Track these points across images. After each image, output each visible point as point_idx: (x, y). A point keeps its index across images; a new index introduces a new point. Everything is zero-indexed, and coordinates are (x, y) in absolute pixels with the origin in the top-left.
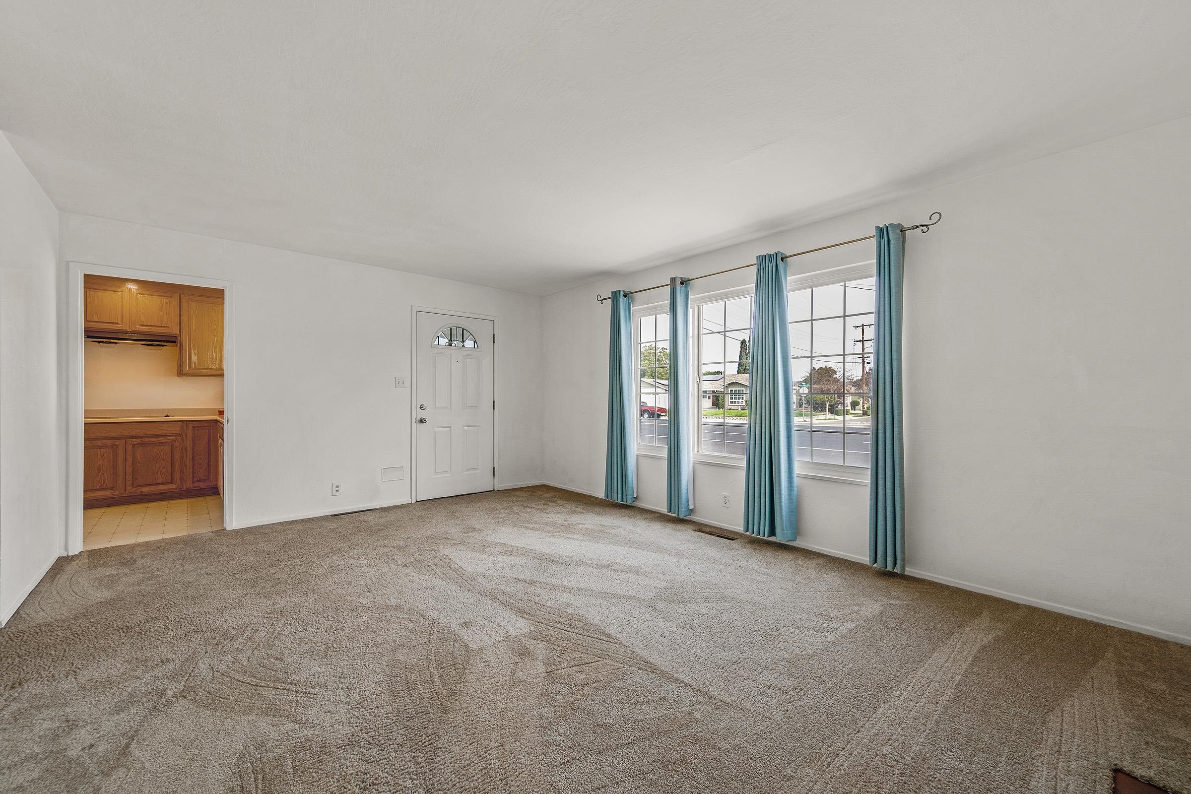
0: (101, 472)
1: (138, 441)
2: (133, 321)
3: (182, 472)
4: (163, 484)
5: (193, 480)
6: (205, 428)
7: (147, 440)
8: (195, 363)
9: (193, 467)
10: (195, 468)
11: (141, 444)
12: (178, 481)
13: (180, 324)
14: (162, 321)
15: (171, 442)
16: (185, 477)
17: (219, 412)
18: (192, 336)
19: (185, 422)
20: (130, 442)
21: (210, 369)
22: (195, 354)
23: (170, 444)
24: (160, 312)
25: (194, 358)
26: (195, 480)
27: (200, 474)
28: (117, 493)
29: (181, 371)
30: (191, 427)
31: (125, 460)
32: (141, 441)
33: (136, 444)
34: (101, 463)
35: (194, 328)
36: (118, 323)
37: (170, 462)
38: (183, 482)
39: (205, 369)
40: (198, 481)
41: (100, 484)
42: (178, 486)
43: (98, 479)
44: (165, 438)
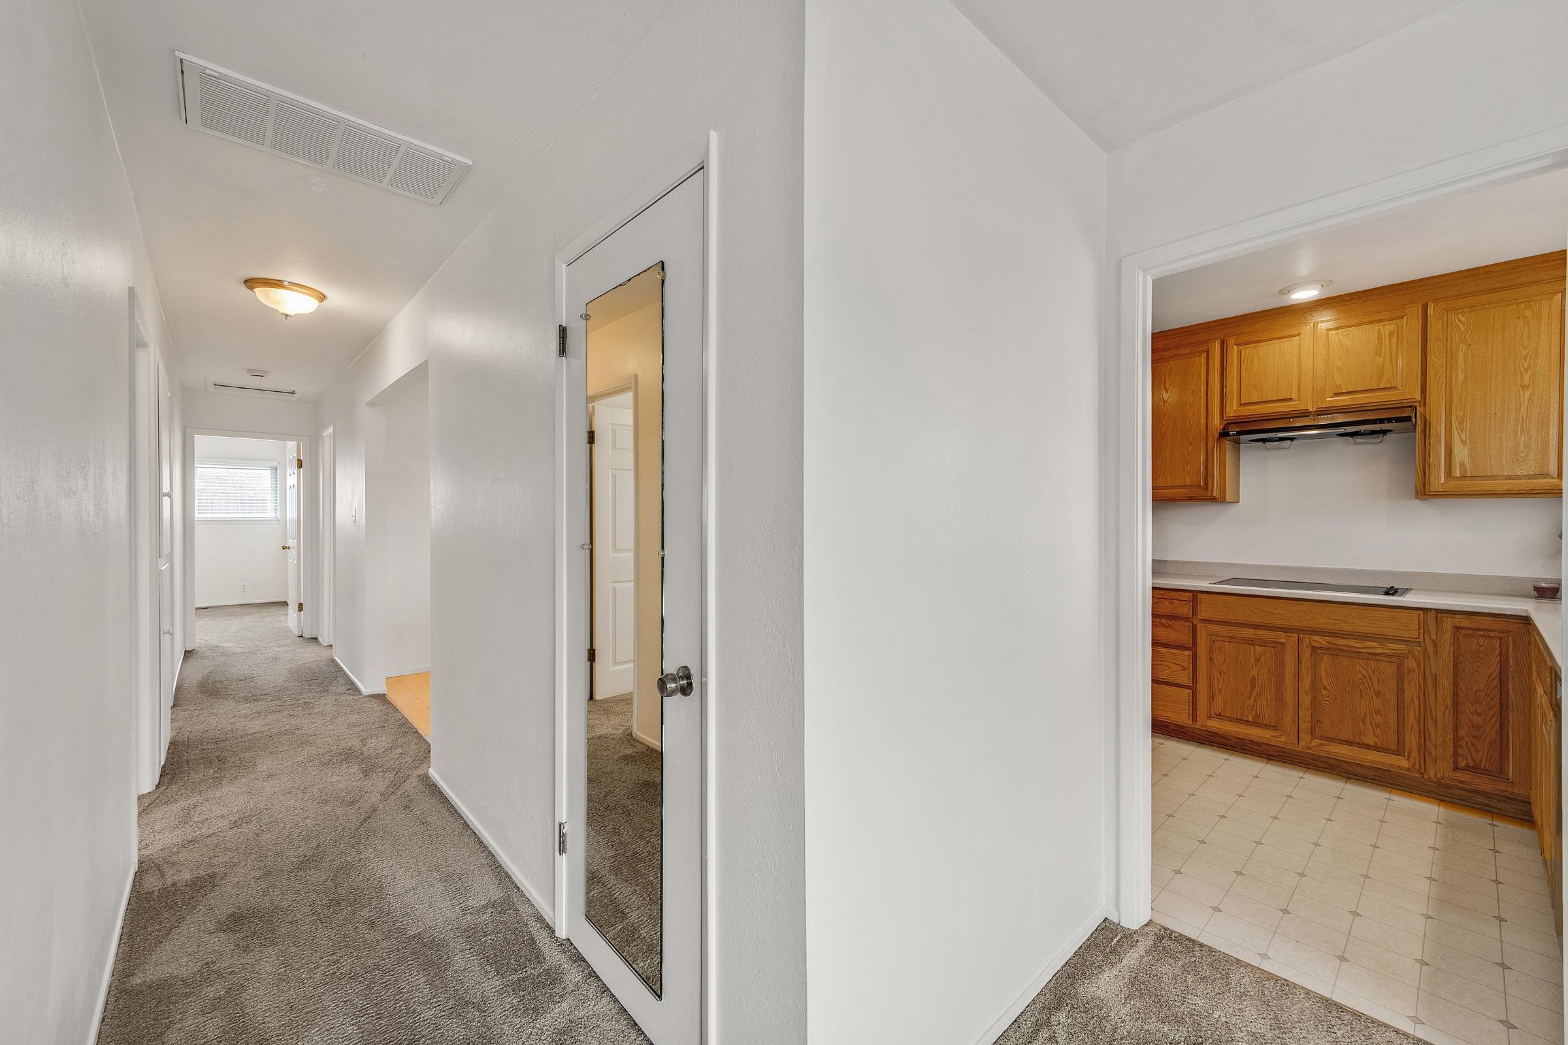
0: (1256, 691)
1: (1322, 641)
2: (1319, 389)
3: (1424, 734)
4: (1375, 748)
5: (1455, 762)
6: (1492, 634)
7: (1342, 642)
8: (1462, 465)
9: (1455, 730)
10: (1462, 733)
11: (1328, 649)
12: (1415, 754)
13: (1424, 374)
14: (1380, 377)
15: (1397, 656)
16: (1433, 749)
17: (1537, 589)
18: (1455, 398)
19: (1433, 612)
20: (1307, 641)
21: (1509, 478)
22: (1464, 443)
23: (1394, 660)
24: (1377, 357)
25: (1461, 453)
26: (1462, 764)
27: (1477, 752)
28: (1283, 739)
29: (1424, 486)
30: (1449, 628)
31: (1298, 677)
32: (1328, 642)
33: (1319, 648)
34: (1254, 672)
35: (1461, 377)
36: (1291, 399)
37: (1394, 703)
38: (1428, 759)
39: (1494, 477)
40: (1467, 768)
41: (1253, 713)
42: (1414, 765)
43: (1251, 702)
44: (1382, 645)
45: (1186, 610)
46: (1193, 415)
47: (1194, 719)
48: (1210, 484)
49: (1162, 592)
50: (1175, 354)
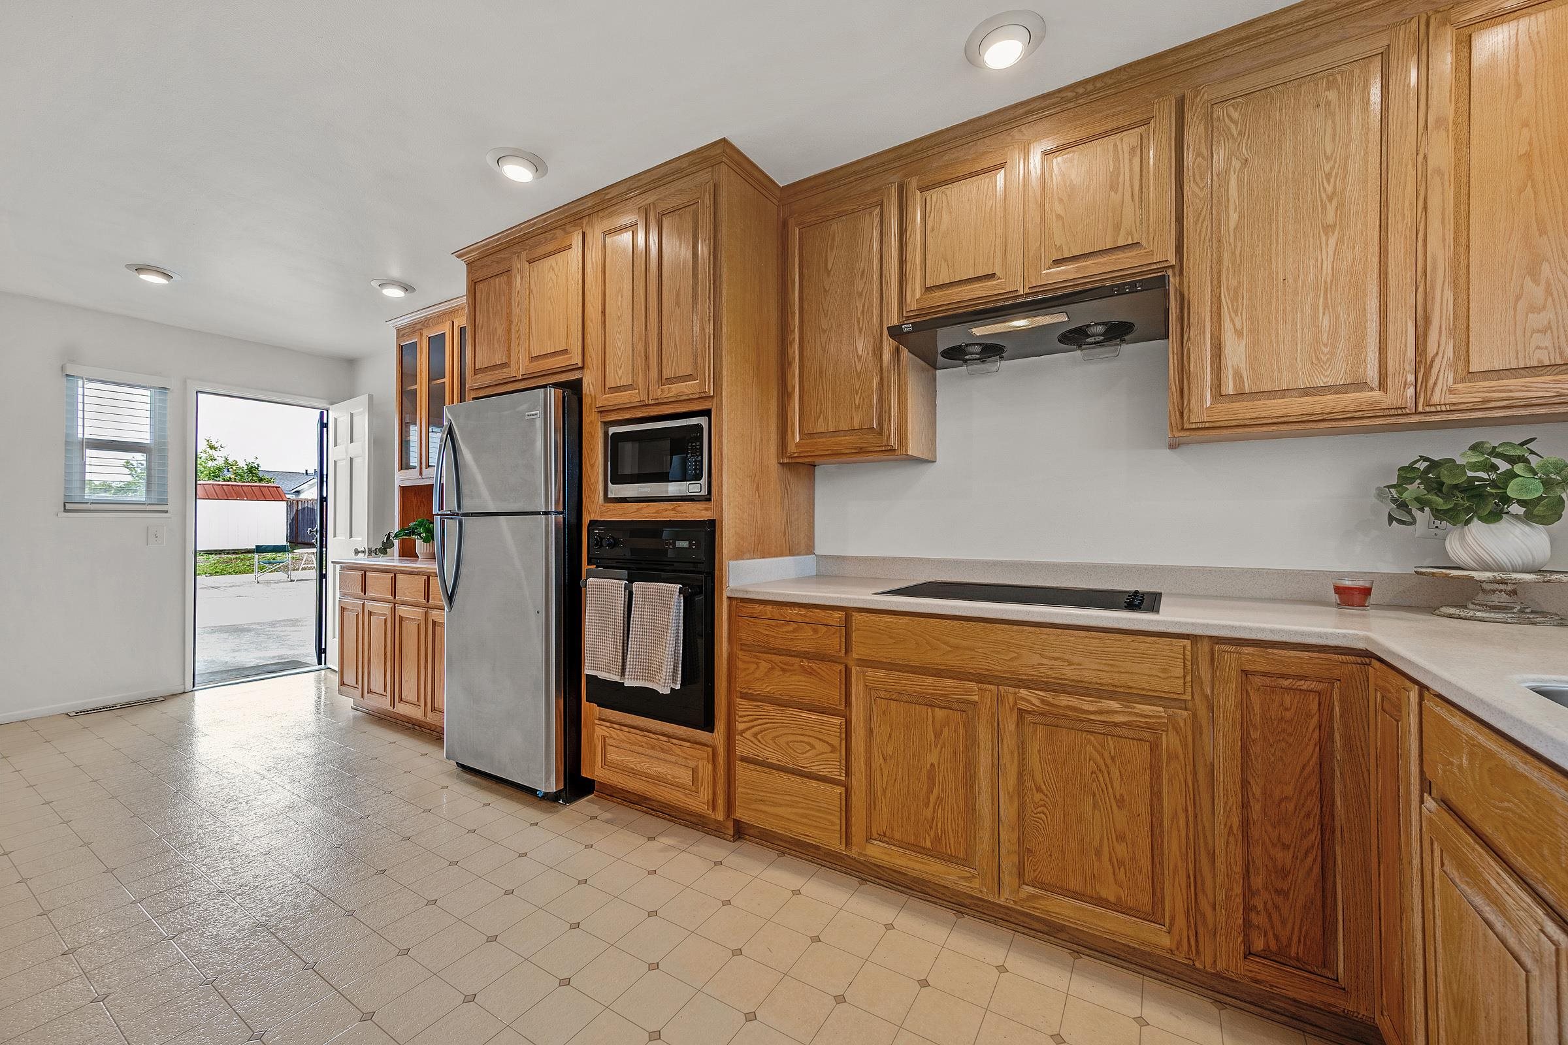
0: (936, 791)
1: (1032, 698)
2: (1031, 254)
3: (1195, 882)
4: (1118, 907)
5: (1247, 942)
6: (1305, 685)
7: (1065, 700)
8: (1237, 374)
9: (1246, 876)
10: (1258, 881)
11: (1042, 714)
12: (1181, 921)
13: (1179, 219)
14: (1117, 227)
15: (1150, 728)
16: (1208, 910)
17: (1339, 590)
18: (1226, 256)
19: (1206, 641)
20: (1011, 699)
21: (1307, 392)
22: (1239, 334)
23: (1146, 735)
24: (1112, 193)
25: (1235, 353)
26: (1259, 945)
27: (1284, 922)
28: (976, 883)
29: (1182, 414)
30: (1234, 674)
31: (997, 764)
32: (1043, 701)
33: (1029, 712)
34: (933, 758)
35: (1234, 217)
36: (992, 276)
37: (1145, 819)
38: (1201, 931)
39: (1284, 393)
40: (1265, 955)
41: (932, 833)
42: (1179, 943)
43: (928, 813)
44: (1126, 707)
45: (833, 644)
46: (863, 311)
47: (848, 843)
48: (886, 426)
49: (803, 612)
50: (839, 212)
